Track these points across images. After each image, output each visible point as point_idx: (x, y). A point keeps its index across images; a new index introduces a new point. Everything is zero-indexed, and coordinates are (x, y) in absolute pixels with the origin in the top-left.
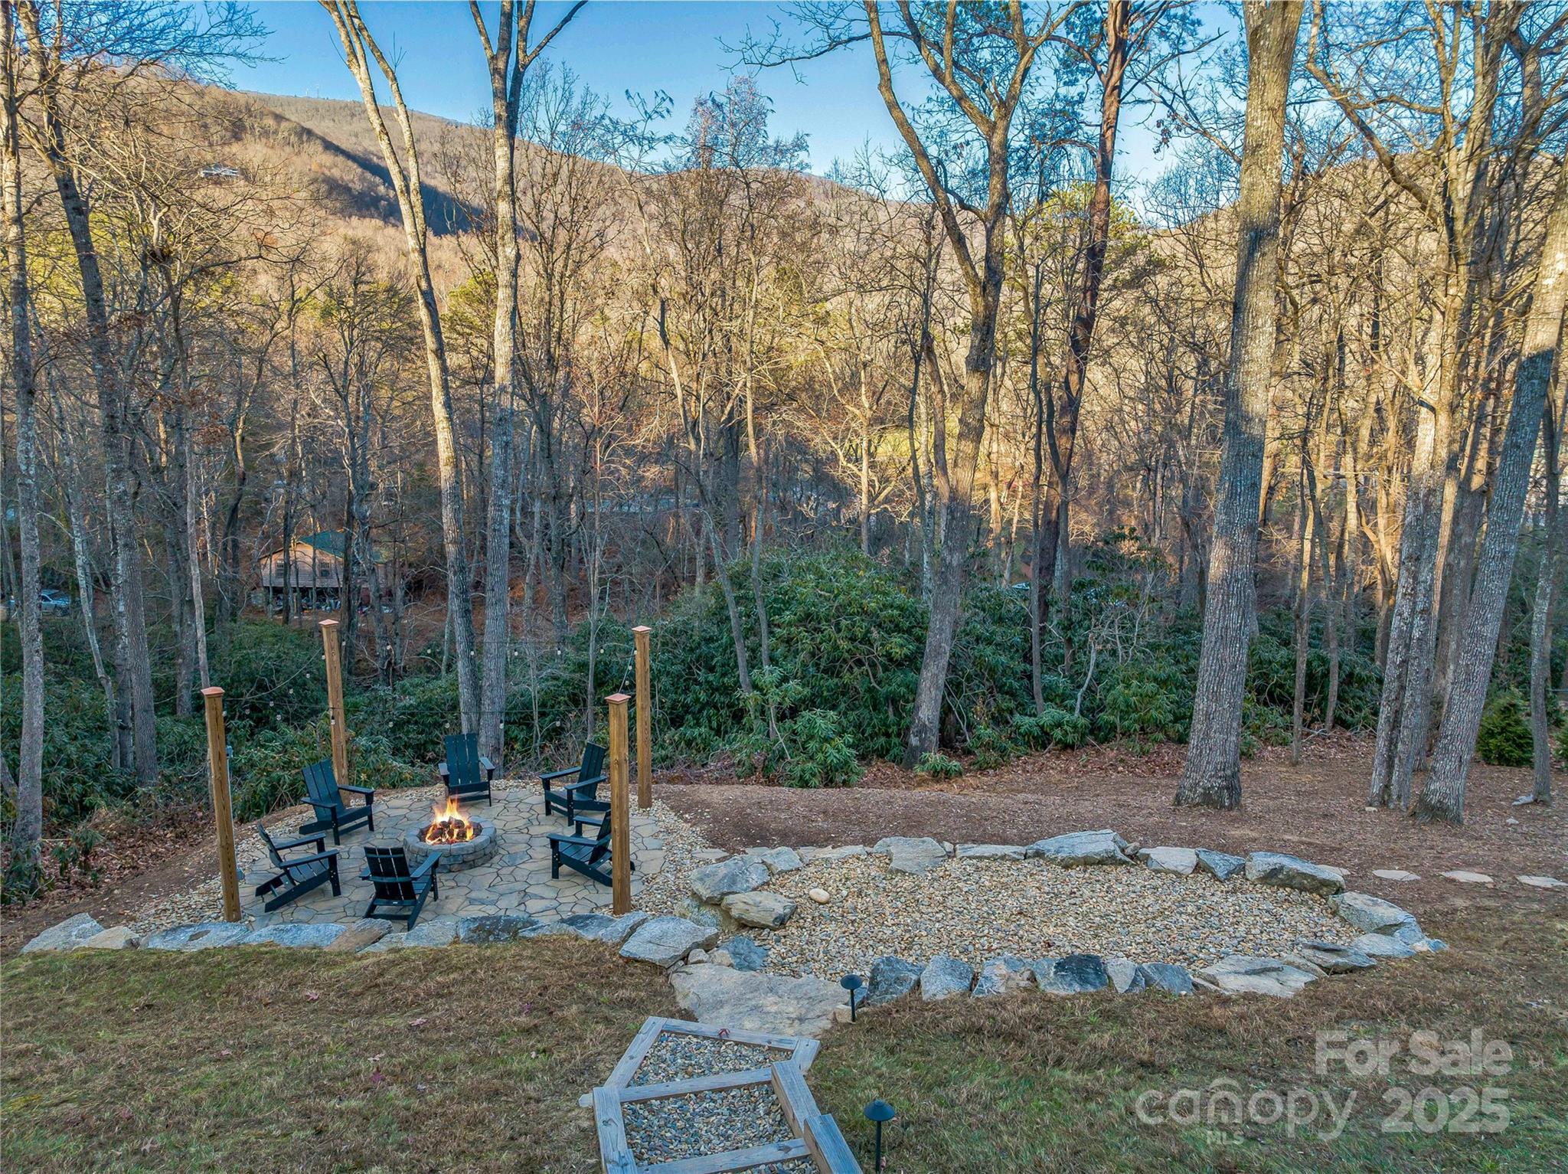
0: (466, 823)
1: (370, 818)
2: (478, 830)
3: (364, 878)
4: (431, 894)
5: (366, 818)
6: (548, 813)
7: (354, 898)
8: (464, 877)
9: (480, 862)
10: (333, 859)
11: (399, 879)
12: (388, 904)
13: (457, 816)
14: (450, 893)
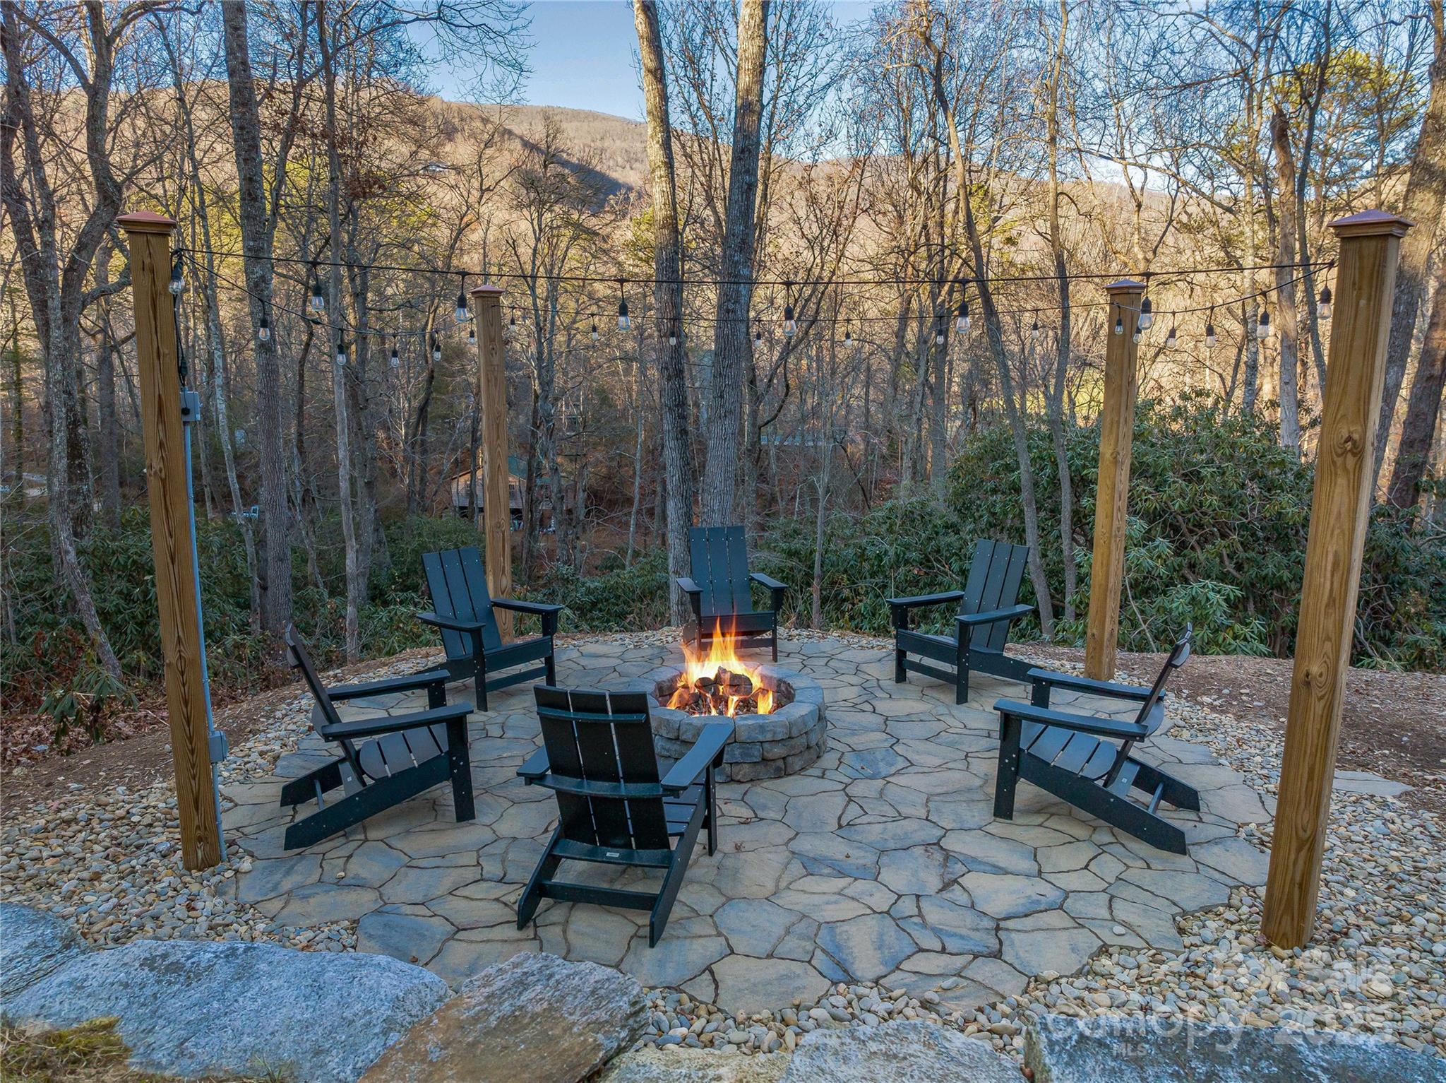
0: (756, 683)
1: (550, 662)
2: (785, 695)
3: (532, 779)
4: (702, 835)
5: (538, 663)
6: (901, 677)
7: (505, 829)
8: (768, 793)
9: (797, 763)
10: (457, 725)
11: (627, 789)
12: (591, 856)
13: (736, 667)
14: (745, 834)
